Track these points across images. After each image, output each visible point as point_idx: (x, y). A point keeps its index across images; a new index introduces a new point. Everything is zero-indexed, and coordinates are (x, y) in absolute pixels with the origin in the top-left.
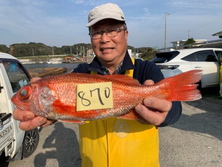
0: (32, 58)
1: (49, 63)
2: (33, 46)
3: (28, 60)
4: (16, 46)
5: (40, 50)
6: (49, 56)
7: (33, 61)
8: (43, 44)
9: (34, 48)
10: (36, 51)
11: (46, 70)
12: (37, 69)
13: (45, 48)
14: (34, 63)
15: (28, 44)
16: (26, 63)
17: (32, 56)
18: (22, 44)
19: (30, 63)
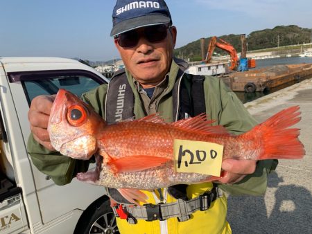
0: (275, 50)
1: (302, 56)
2: (278, 32)
3: (269, 53)
4: (256, 34)
5: (290, 36)
6: (304, 44)
7: (277, 54)
8: (296, 26)
9: (280, 34)
10: (282, 39)
11: (289, 69)
12: (274, 66)
13: (298, 32)
14: (278, 56)
15: (273, 30)
16: (266, 57)
17: (276, 46)
18: (264, 30)
19: (272, 57)
